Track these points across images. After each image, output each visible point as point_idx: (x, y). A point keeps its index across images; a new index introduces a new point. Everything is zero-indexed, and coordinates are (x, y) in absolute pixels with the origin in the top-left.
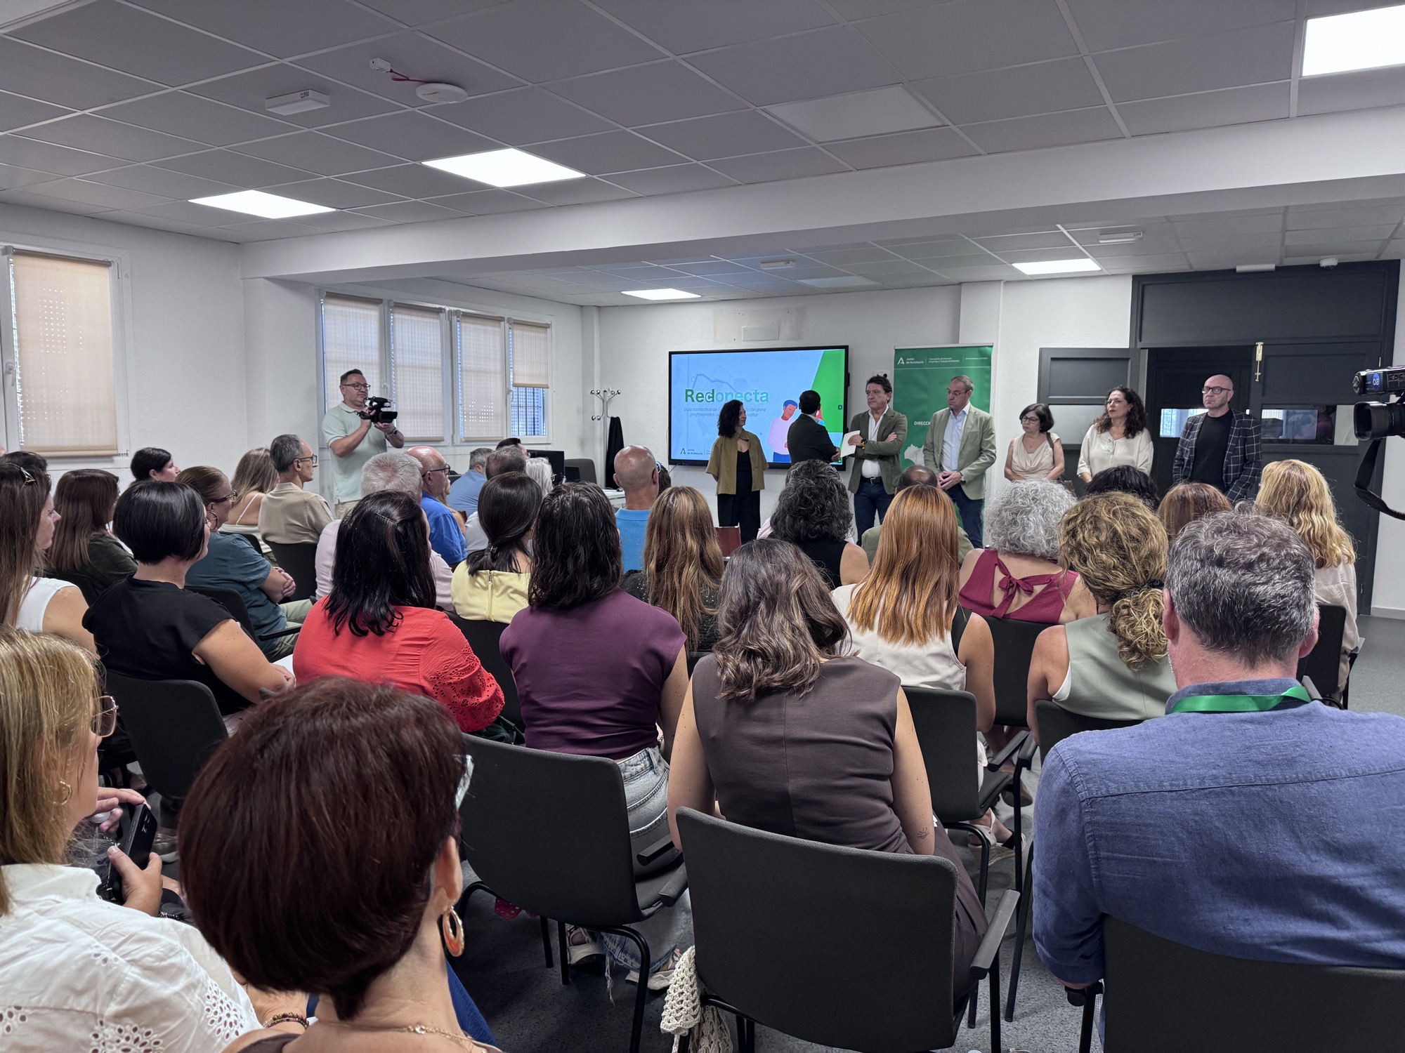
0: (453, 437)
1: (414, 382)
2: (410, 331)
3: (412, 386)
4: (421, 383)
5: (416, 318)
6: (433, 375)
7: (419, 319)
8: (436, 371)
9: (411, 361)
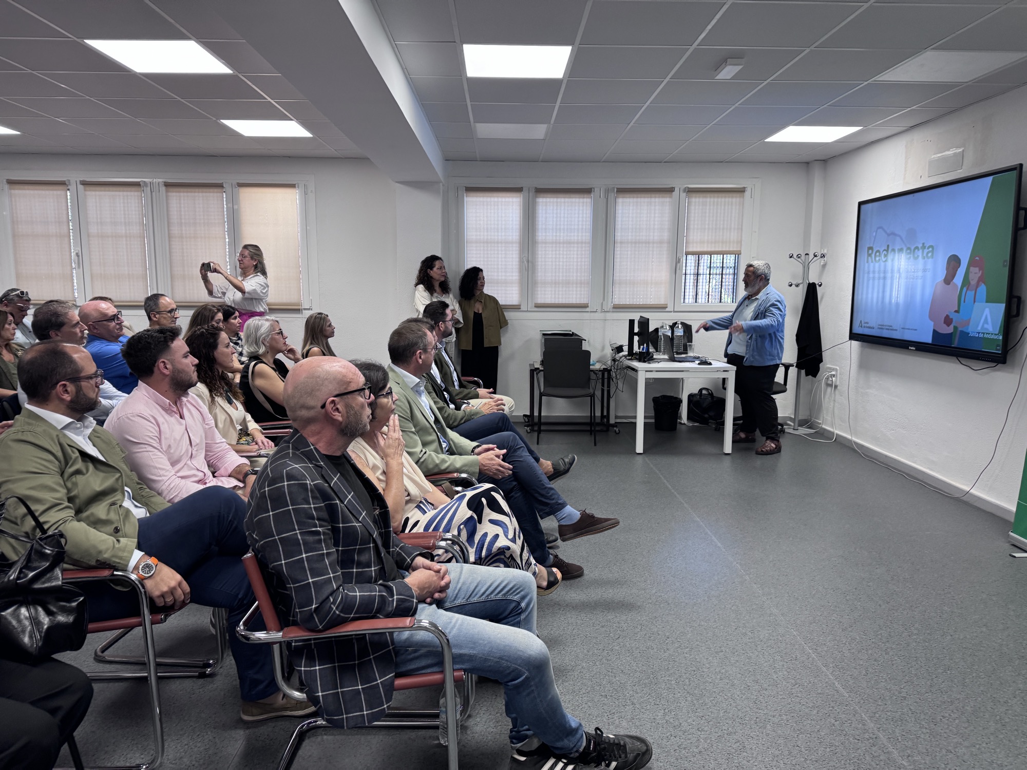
1: (558, 256)
2: (555, 212)
3: (554, 260)
4: (565, 257)
5: (563, 200)
6: (580, 249)
7: (567, 200)
8: (584, 245)
9: (554, 238)
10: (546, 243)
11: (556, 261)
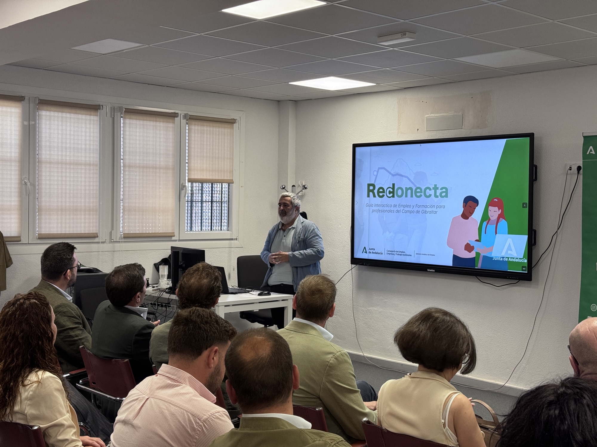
0: (111, 233)
1: (64, 179)
2: (60, 128)
3: (60, 183)
4: (72, 179)
5: (68, 115)
6: (88, 171)
7: (73, 115)
8: (92, 167)
9: (60, 158)
10: (50, 163)
11: (62, 185)
